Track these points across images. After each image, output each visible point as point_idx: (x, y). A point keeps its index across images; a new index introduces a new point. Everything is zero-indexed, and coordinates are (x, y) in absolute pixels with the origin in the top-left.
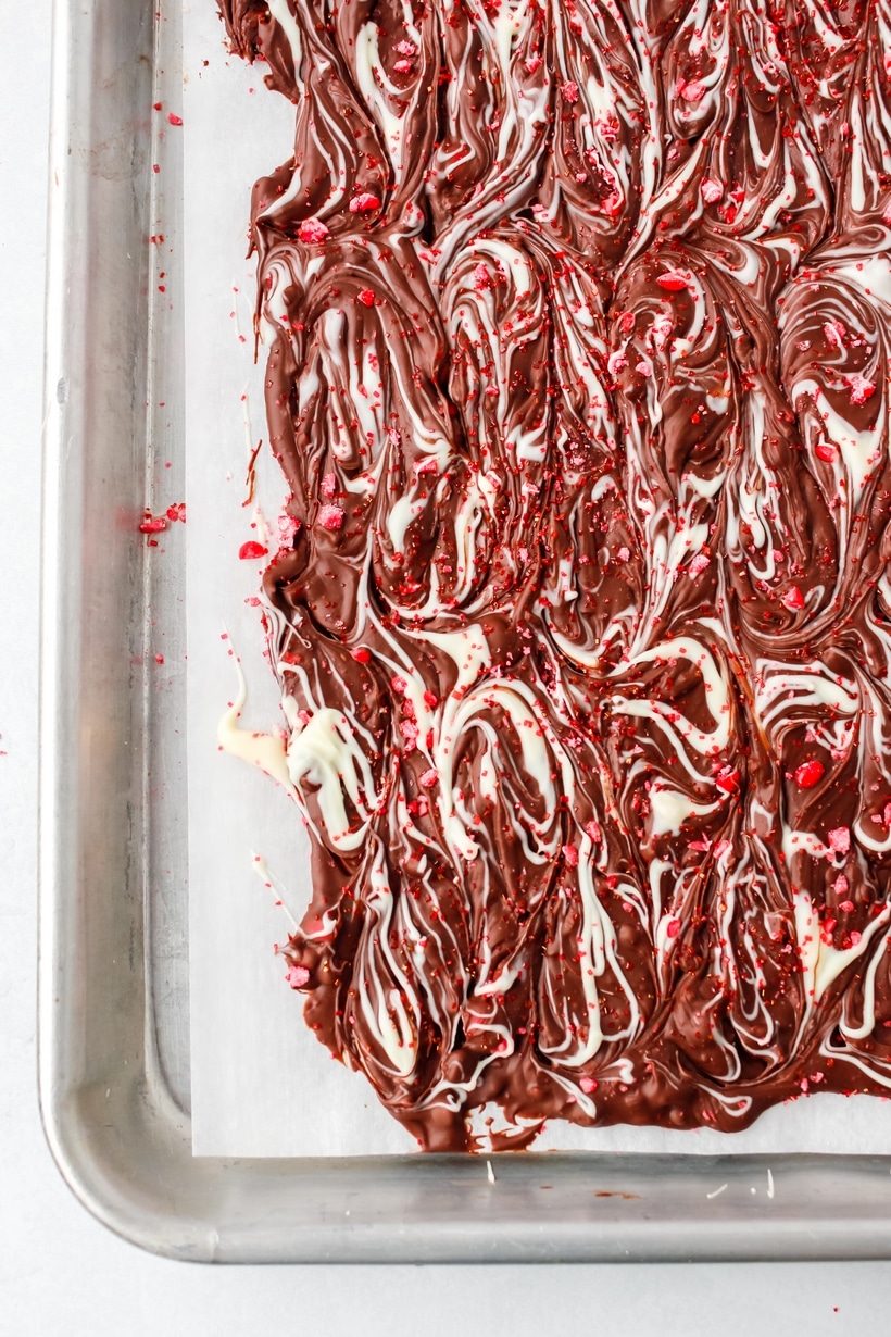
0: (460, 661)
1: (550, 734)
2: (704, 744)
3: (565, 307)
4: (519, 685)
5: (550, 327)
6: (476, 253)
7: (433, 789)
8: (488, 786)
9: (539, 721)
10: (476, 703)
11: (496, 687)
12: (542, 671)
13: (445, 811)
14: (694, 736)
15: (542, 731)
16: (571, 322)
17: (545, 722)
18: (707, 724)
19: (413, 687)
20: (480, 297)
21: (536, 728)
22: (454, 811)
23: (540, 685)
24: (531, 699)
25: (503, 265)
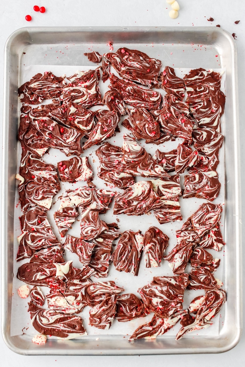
0: (91, 90)
1: (81, 103)
2: (77, 120)
3: (145, 103)
4: (88, 99)
5: (143, 100)
6: (158, 95)
7: (72, 86)
8: (73, 94)
9: (83, 102)
10: (85, 93)
11: (87, 95)
12: (90, 102)
13: (70, 88)
14: (79, 120)
15: (81, 102)
16: (143, 103)
17: (82, 103)
18: (78, 122)
19: (88, 84)
20: (152, 92)
21: (82, 101)
22: (69, 89)
23: (88, 102)
24: (86, 101)
25: (155, 97)
